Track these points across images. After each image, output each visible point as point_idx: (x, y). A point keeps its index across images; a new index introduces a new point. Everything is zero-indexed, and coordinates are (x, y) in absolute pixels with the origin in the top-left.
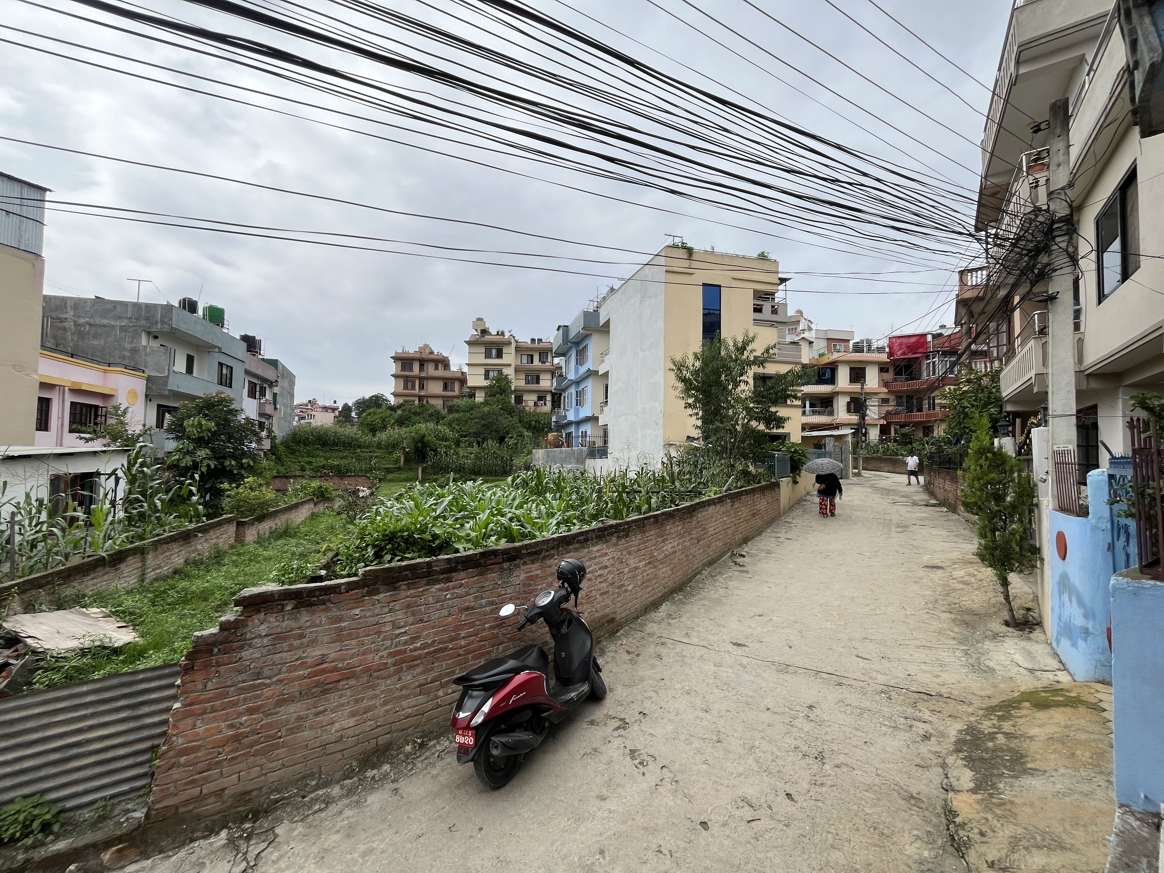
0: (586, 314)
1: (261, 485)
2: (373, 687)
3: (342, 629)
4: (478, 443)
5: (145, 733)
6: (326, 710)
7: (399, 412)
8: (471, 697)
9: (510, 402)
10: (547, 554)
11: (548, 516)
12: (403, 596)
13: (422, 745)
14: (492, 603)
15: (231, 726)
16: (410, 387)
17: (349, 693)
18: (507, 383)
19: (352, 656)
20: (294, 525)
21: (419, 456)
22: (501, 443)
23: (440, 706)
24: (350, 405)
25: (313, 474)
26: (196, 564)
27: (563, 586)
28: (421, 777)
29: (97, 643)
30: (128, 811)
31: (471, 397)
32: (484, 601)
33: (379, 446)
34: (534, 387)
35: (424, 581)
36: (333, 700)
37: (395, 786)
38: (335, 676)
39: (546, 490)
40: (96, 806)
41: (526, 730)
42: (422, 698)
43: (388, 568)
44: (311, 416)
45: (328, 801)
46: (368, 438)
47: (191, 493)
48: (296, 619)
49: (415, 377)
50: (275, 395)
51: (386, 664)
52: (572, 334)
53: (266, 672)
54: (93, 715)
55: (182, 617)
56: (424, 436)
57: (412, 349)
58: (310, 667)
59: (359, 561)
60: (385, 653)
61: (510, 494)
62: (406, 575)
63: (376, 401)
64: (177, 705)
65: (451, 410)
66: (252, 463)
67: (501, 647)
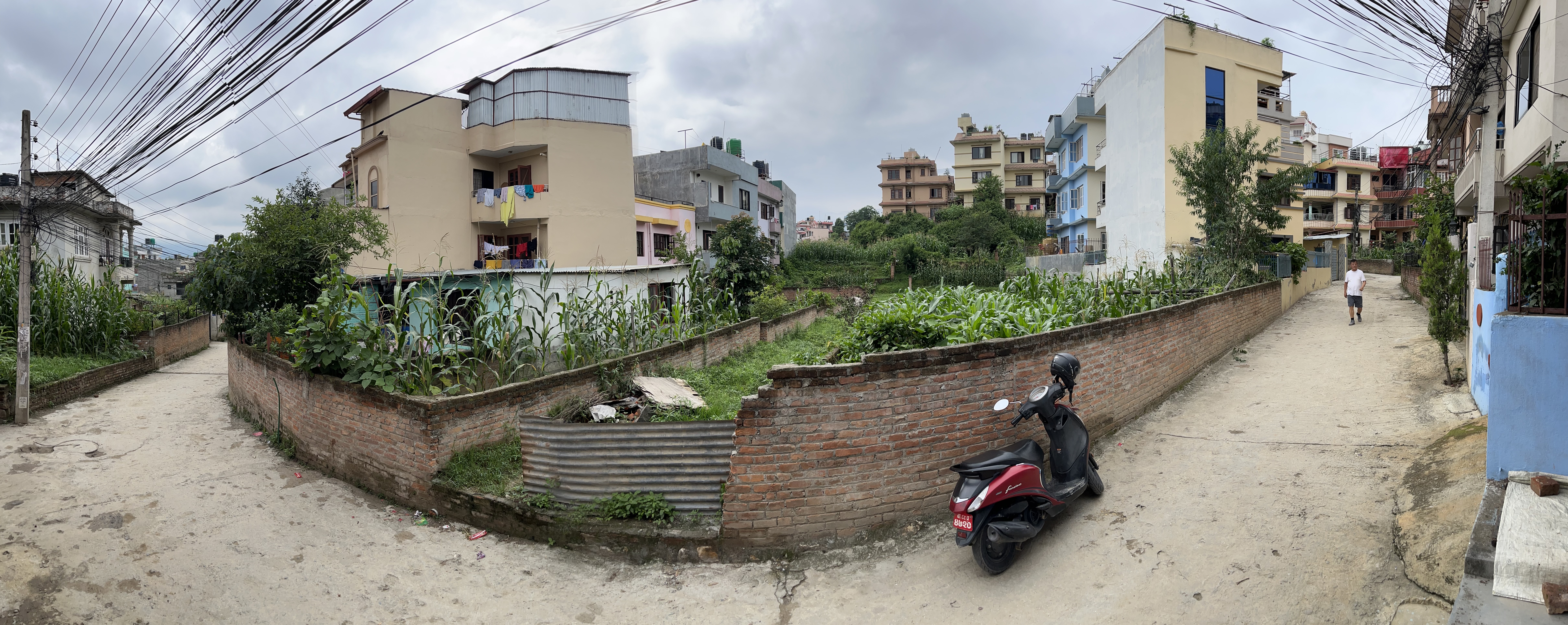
0: (1080, 100)
1: (775, 294)
2: (878, 467)
3: (849, 410)
4: (968, 252)
5: (716, 470)
6: (838, 481)
7: (888, 223)
8: (968, 484)
9: (1000, 207)
10: (1040, 350)
11: (1042, 320)
12: (901, 384)
13: (923, 527)
14: (986, 397)
15: (770, 478)
16: (897, 197)
17: (856, 468)
18: (997, 185)
19: (858, 436)
20: (802, 329)
21: (908, 267)
22: (991, 251)
23: (938, 493)
24: (842, 219)
25: (814, 286)
26: (736, 355)
27: (1058, 381)
28: (923, 555)
29: (683, 404)
30: (709, 524)
31: (959, 203)
32: (977, 395)
33: (870, 258)
34: (1025, 188)
35: (919, 370)
36: (844, 473)
37: (900, 559)
38: (845, 451)
39: (1041, 294)
40: (691, 514)
41: (1023, 520)
42: (921, 484)
43: (886, 356)
44: (810, 233)
45: (844, 561)
46: (860, 250)
47: (729, 299)
48: (812, 396)
49: (902, 185)
50: (781, 214)
51: (888, 447)
52: (1066, 124)
53: (792, 439)
54: (686, 448)
55: (731, 394)
56: (913, 246)
57: (898, 155)
58: (825, 440)
59: (860, 351)
60: (887, 436)
61: (1003, 298)
62: (903, 364)
63: (866, 214)
64: (734, 452)
65: (939, 218)
66: (767, 275)
67: (996, 442)
